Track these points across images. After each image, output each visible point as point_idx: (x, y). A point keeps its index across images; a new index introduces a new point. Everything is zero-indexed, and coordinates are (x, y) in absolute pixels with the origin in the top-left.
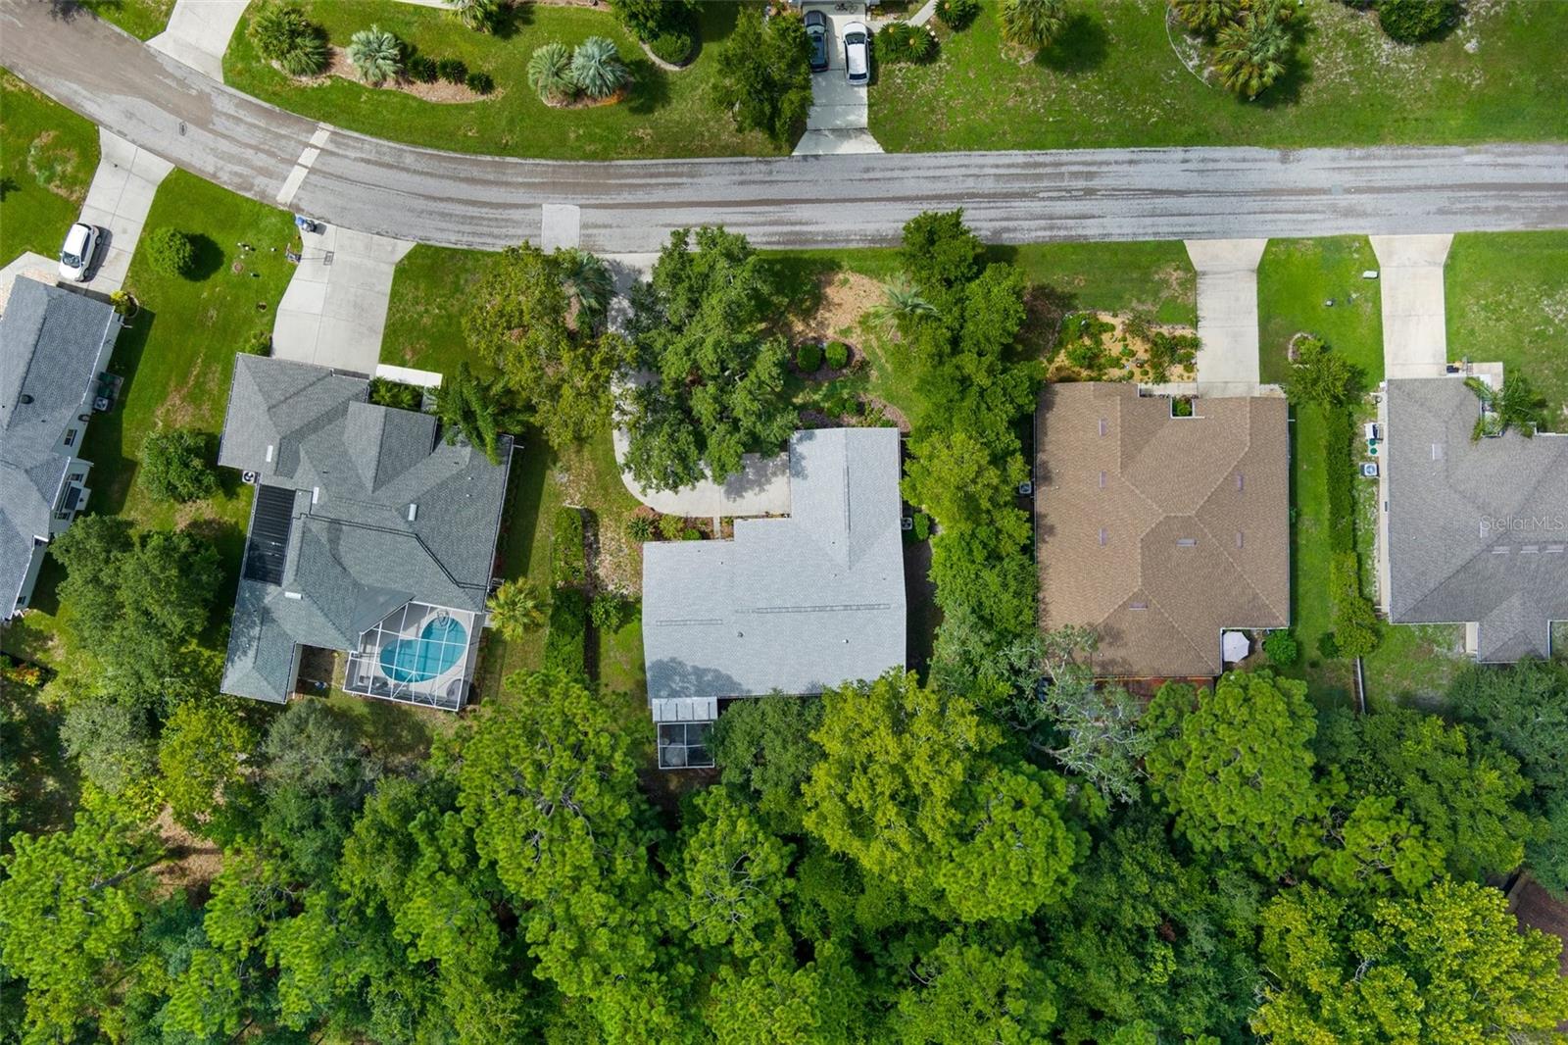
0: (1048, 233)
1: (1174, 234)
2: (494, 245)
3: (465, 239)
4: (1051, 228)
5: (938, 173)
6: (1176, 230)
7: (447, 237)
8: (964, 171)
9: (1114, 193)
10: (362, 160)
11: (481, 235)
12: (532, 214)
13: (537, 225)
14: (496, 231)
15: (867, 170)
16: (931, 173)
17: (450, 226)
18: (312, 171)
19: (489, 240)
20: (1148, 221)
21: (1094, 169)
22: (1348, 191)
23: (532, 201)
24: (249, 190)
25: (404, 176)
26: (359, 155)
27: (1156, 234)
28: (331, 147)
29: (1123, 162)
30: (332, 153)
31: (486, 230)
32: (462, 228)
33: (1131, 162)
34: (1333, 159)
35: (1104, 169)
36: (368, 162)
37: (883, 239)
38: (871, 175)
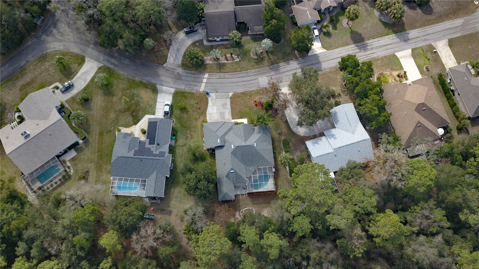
0: (366, 58)
1: (392, 52)
2: (250, 89)
3: (244, 89)
4: (367, 57)
5: (340, 52)
6: (392, 51)
7: (240, 90)
8: (345, 50)
9: (377, 47)
10: (217, 78)
11: (247, 88)
12: (256, 81)
13: (258, 82)
14: (250, 86)
15: (325, 55)
16: (338, 52)
17: (240, 88)
18: (206, 83)
19: (249, 88)
20: (386, 51)
21: (371, 44)
22: (423, 36)
23: (256, 78)
24: (193, 90)
25: (227, 80)
26: (216, 78)
27: (388, 53)
28: (209, 77)
29: (376, 41)
30: (210, 79)
31: (248, 86)
32: (242, 87)
33: (378, 41)
34: (418, 31)
35: (373, 43)
36: (218, 78)
37: (333, 68)
38: (326, 56)
